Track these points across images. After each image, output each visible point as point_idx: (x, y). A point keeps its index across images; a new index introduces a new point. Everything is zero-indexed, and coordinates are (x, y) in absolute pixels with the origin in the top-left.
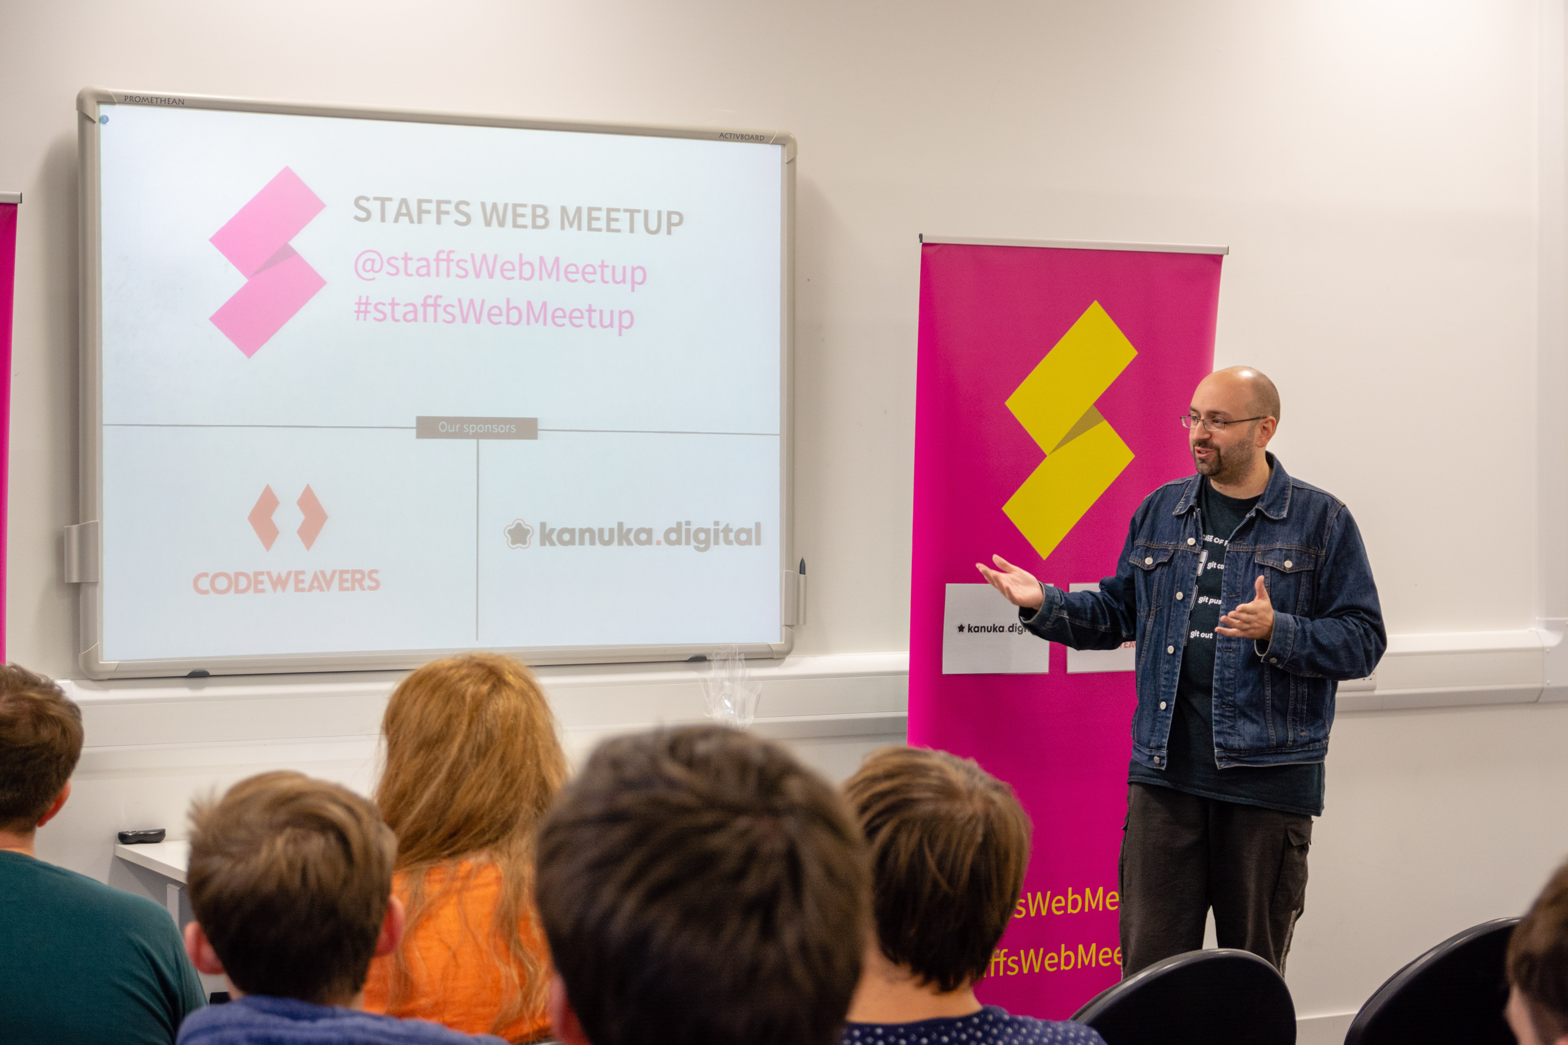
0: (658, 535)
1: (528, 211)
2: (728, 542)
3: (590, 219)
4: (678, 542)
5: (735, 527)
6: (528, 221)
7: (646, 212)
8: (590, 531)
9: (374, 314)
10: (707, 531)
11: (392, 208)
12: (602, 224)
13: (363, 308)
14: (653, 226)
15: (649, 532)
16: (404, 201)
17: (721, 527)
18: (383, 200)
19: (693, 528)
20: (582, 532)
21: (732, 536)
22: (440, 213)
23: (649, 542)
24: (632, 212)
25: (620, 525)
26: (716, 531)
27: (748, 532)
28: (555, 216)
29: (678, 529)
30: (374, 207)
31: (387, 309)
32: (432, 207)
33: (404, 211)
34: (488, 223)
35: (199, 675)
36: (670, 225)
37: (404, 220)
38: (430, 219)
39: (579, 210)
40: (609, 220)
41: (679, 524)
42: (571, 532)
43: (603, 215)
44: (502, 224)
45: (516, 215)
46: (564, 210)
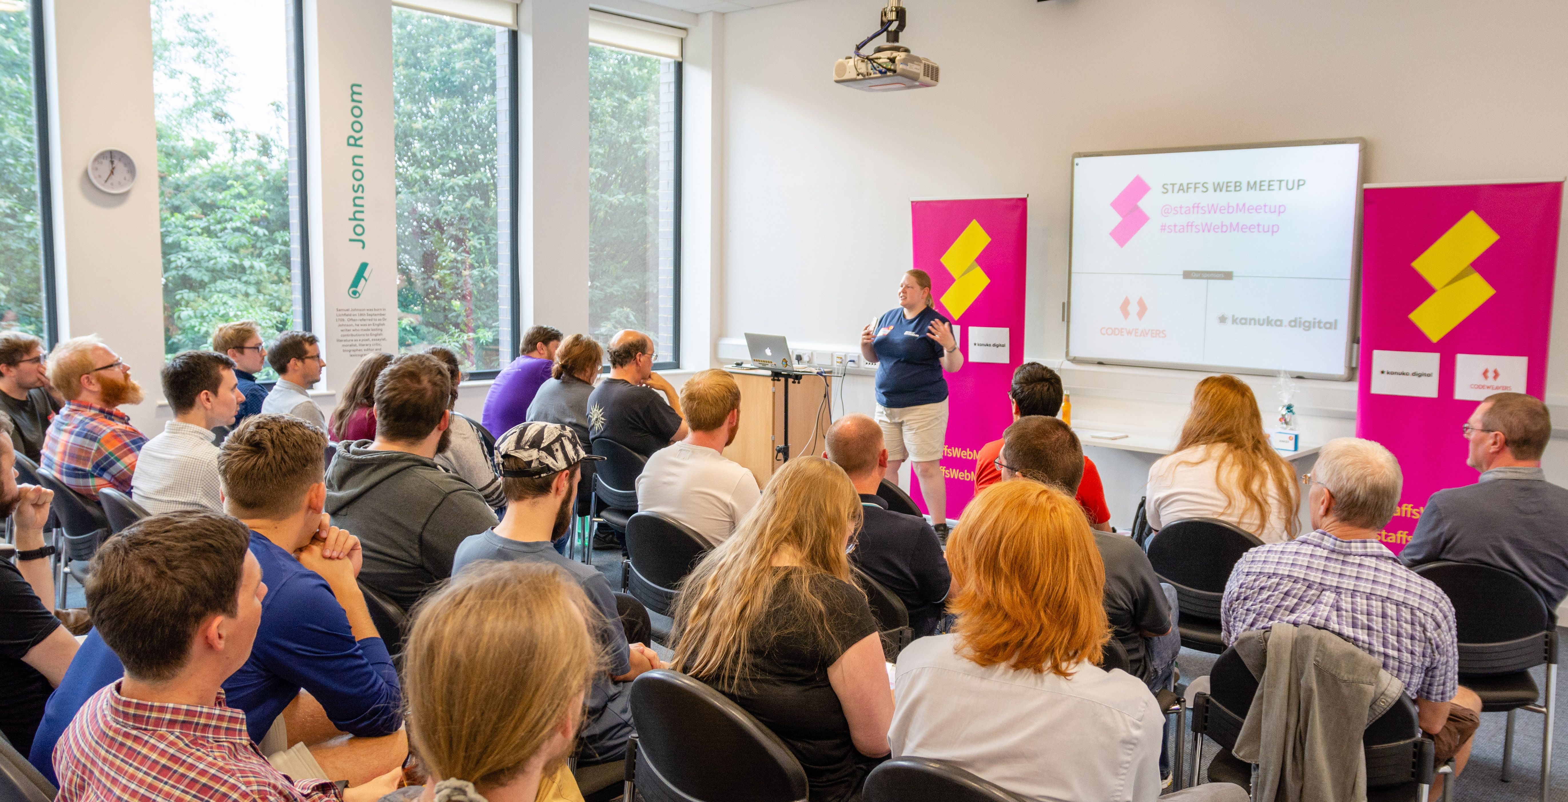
0: (1285, 323)
1: (1233, 185)
2: (1320, 328)
3: (1261, 186)
4: (1295, 326)
5: (1324, 321)
6: (1232, 188)
7: (1287, 181)
8: (1254, 319)
9: (1167, 230)
10: (1309, 322)
11: (1176, 187)
12: (1266, 187)
13: (1163, 228)
14: (1290, 186)
15: (1281, 321)
16: (1181, 185)
17: (1317, 320)
18: (1173, 185)
19: (1303, 320)
20: (1251, 320)
21: (1322, 325)
22: (1195, 188)
23: (1281, 325)
24: (1280, 181)
25: (1268, 318)
26: (1314, 323)
27: (1330, 323)
28: (1244, 186)
29: (1295, 321)
30: (1170, 187)
31: (1173, 228)
32: (1192, 186)
33: (1181, 189)
34: (1215, 191)
35: (1100, 363)
36: (1299, 186)
37: (1181, 192)
38: (1191, 191)
39: (1255, 183)
40: (1269, 186)
41: (1296, 319)
42: (1246, 319)
43: (1266, 184)
44: (1221, 191)
45: (1227, 187)
46: (1249, 183)
